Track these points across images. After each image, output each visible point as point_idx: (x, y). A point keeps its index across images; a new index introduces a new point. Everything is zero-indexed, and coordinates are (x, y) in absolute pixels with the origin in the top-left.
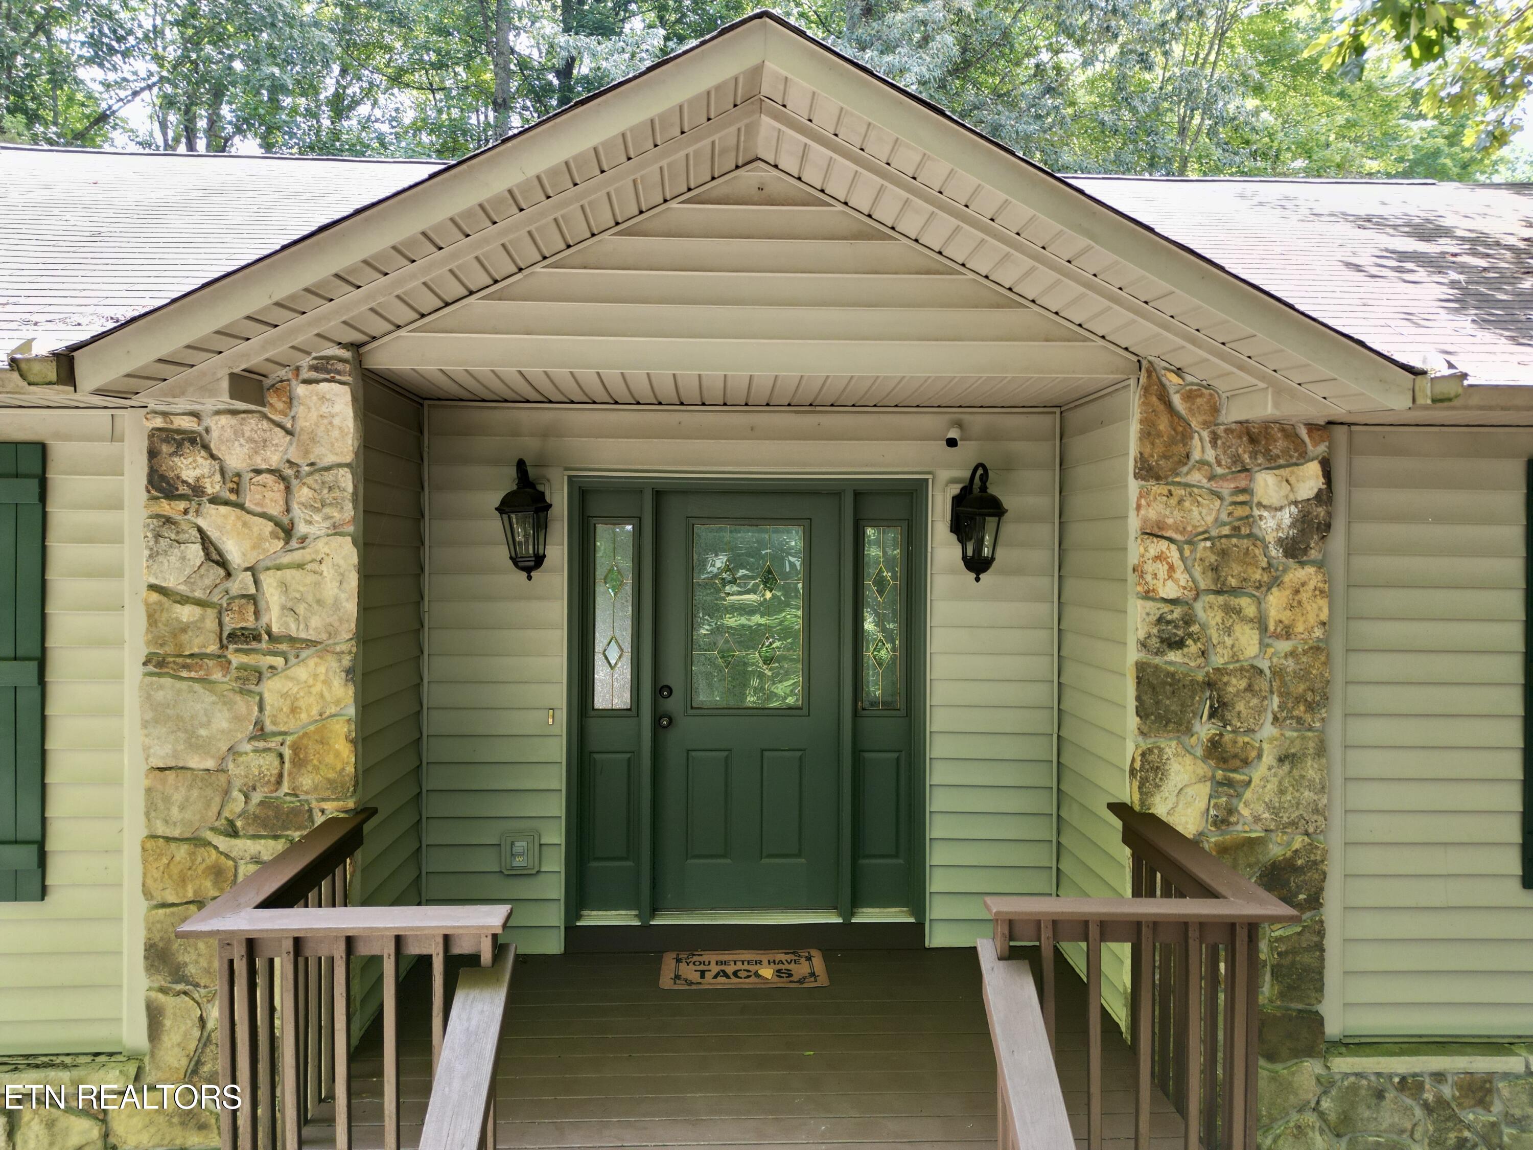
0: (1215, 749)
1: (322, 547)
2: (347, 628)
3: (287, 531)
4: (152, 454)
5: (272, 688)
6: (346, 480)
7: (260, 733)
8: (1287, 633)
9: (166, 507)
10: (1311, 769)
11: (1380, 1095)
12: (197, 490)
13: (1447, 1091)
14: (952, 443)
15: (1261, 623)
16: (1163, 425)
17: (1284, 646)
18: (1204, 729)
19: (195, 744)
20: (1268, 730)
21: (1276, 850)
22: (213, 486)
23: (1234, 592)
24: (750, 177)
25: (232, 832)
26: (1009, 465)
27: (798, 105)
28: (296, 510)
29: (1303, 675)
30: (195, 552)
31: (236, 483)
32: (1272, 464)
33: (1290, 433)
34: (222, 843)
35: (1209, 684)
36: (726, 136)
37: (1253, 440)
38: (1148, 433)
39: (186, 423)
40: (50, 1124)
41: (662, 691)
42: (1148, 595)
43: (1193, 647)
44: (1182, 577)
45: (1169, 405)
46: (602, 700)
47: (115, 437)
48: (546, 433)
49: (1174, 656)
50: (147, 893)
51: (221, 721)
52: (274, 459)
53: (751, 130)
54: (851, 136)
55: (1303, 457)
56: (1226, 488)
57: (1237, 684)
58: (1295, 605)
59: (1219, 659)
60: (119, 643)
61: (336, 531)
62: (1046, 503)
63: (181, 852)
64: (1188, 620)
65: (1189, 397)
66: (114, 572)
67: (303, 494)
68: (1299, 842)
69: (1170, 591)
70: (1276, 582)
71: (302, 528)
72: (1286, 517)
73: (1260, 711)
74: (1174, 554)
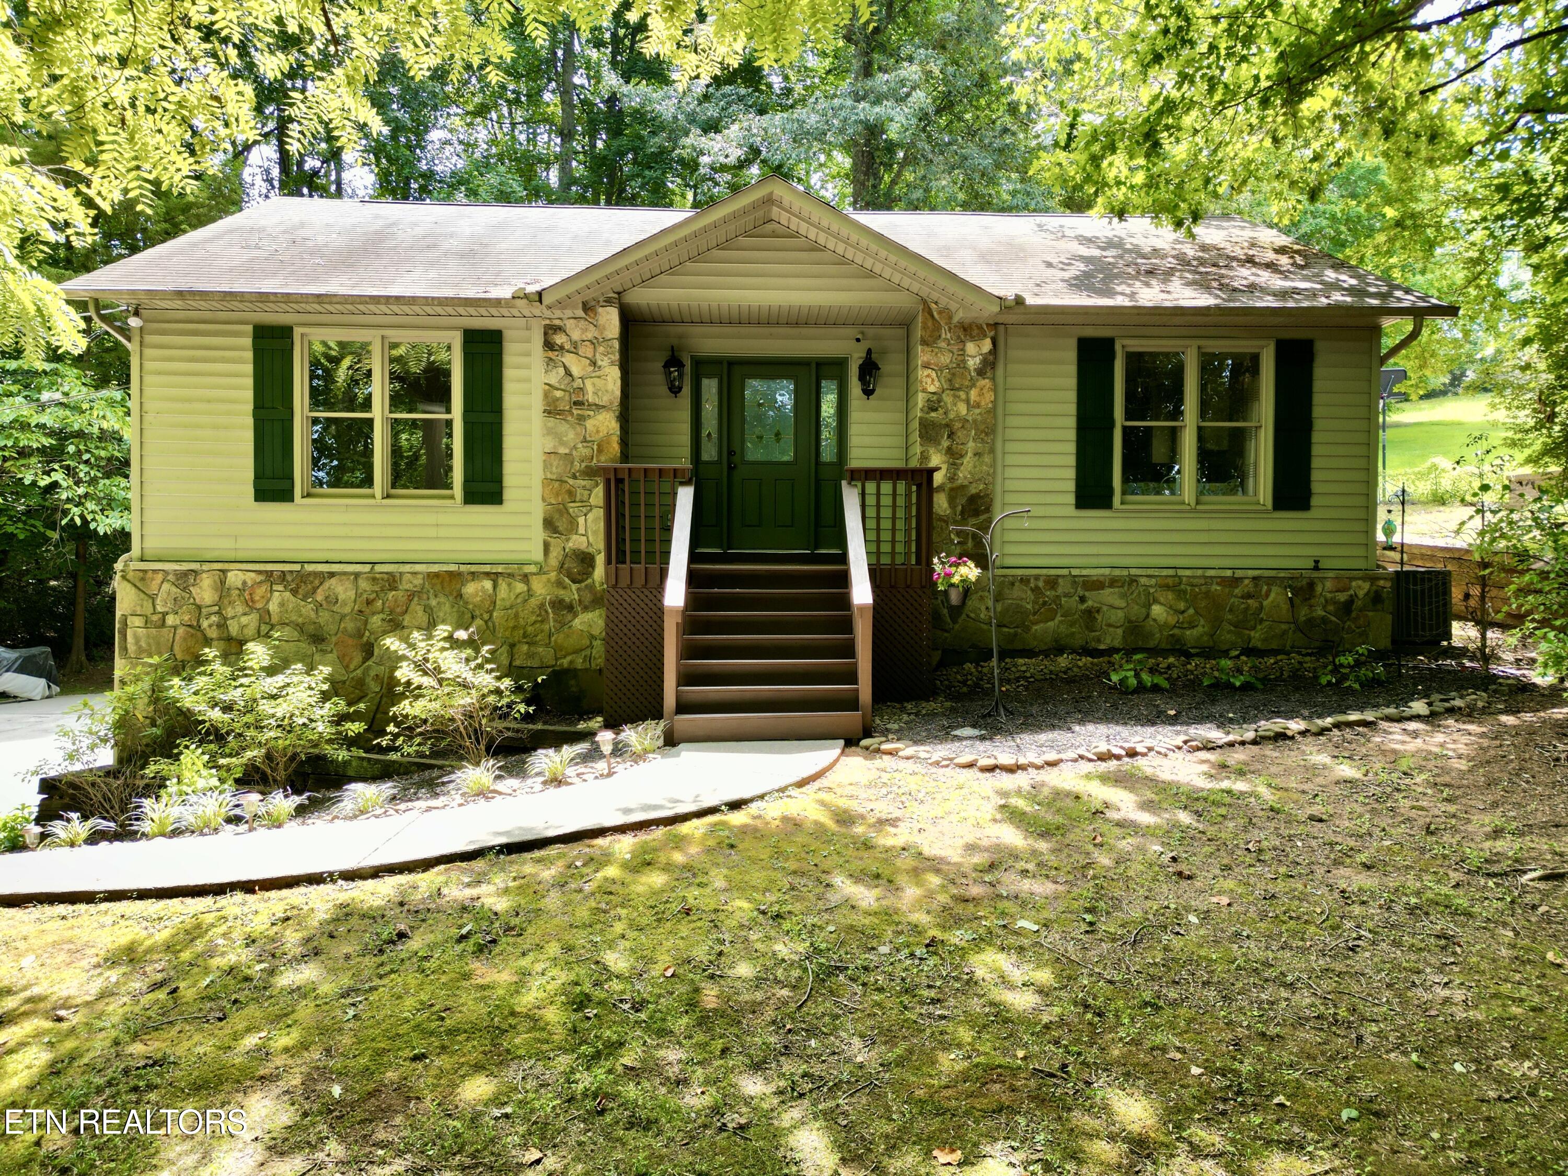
0: (949, 451)
1: (607, 370)
2: (617, 402)
3: (594, 363)
4: (545, 334)
5: (589, 424)
6: (616, 345)
7: (585, 440)
8: (978, 405)
9: (550, 354)
10: (987, 459)
11: (1013, 584)
12: (562, 348)
13: (1041, 584)
14: (858, 340)
15: (967, 401)
16: (930, 324)
17: (977, 411)
18: (945, 443)
19: (562, 443)
20: (971, 444)
21: (973, 490)
22: (567, 346)
23: (959, 389)
24: (769, 227)
25: (574, 477)
26: (884, 352)
27: (786, 204)
28: (598, 356)
29: (984, 422)
30: (561, 371)
31: (575, 345)
32: (973, 339)
33: (980, 327)
34: (571, 481)
35: (947, 425)
36: (760, 214)
37: (965, 330)
38: (924, 328)
39: (557, 322)
40: (509, 585)
41: (731, 453)
42: (924, 391)
43: (941, 411)
44: (937, 384)
45: (932, 316)
46: (705, 457)
47: (528, 328)
48: (681, 337)
49: (933, 414)
50: (544, 500)
51: (571, 435)
52: (589, 336)
53: (770, 211)
54: (805, 214)
55: (985, 336)
56: (955, 349)
57: (957, 425)
58: (981, 394)
59: (952, 415)
60: (529, 408)
61: (612, 363)
62: (902, 368)
63: (557, 484)
64: (939, 401)
65: (940, 313)
66: (527, 380)
67: (601, 349)
68: (981, 487)
69: (932, 389)
70: (973, 385)
71: (599, 363)
72: (978, 360)
73: (968, 436)
74: (934, 374)
